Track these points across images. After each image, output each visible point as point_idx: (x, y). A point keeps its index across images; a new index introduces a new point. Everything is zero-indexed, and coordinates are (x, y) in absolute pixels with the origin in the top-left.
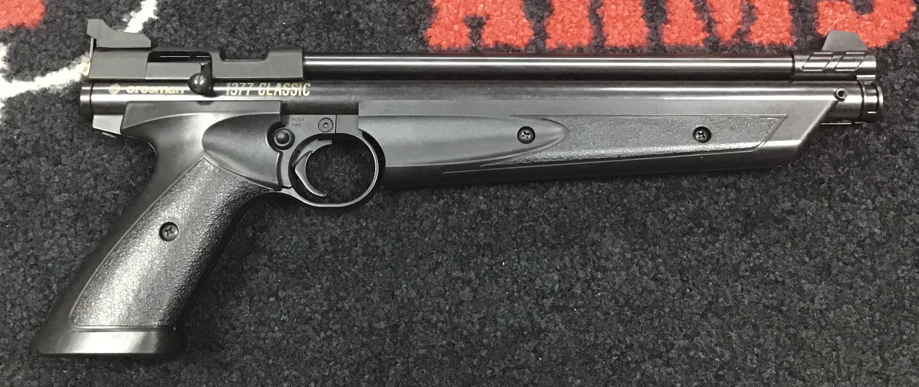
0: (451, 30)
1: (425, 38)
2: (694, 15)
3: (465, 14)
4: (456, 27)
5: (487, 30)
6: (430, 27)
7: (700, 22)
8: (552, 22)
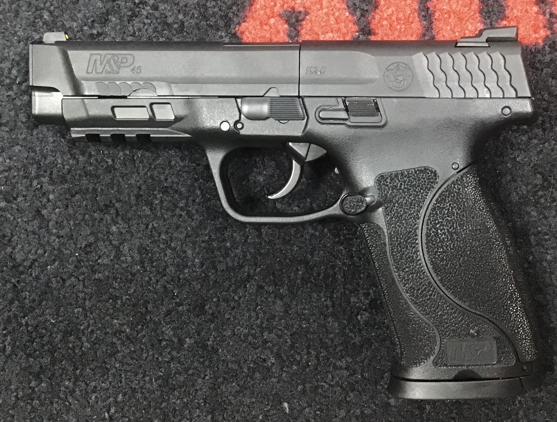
0: (266, 25)
1: (238, 34)
2: (535, 9)
3: (282, 6)
4: (272, 21)
5: (306, 26)
6: (244, 22)
7: (541, 17)
8: (377, 17)
